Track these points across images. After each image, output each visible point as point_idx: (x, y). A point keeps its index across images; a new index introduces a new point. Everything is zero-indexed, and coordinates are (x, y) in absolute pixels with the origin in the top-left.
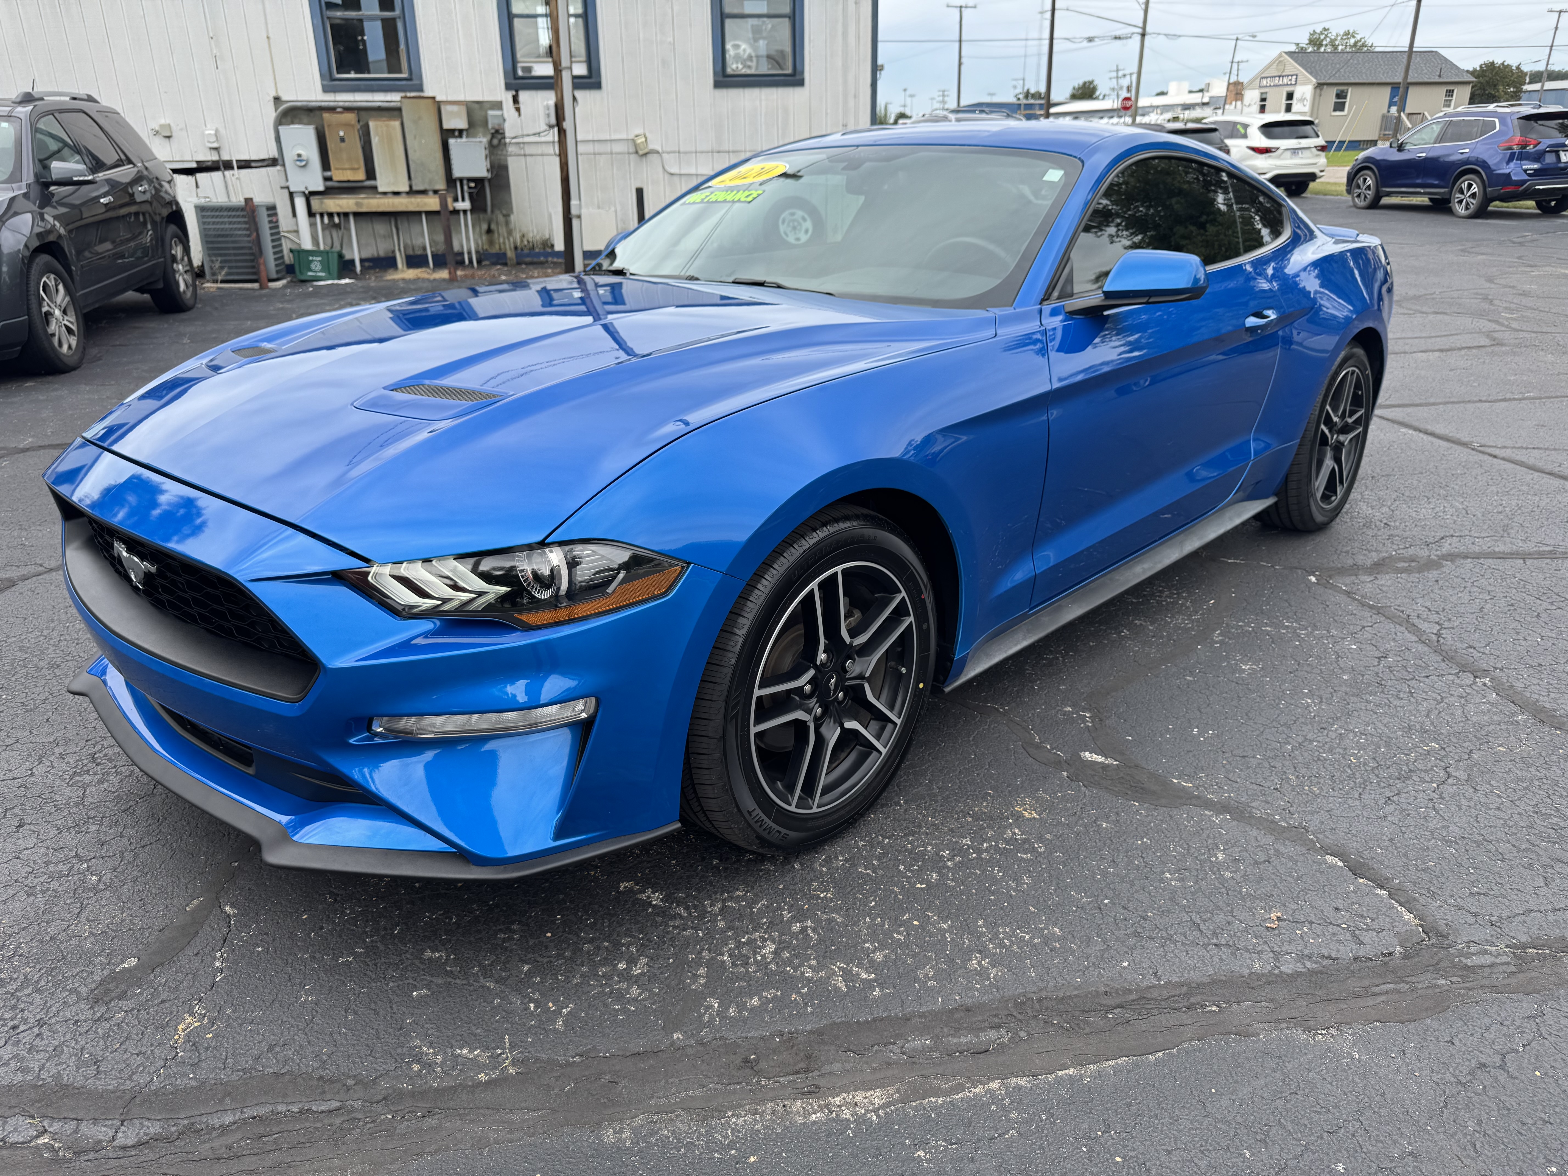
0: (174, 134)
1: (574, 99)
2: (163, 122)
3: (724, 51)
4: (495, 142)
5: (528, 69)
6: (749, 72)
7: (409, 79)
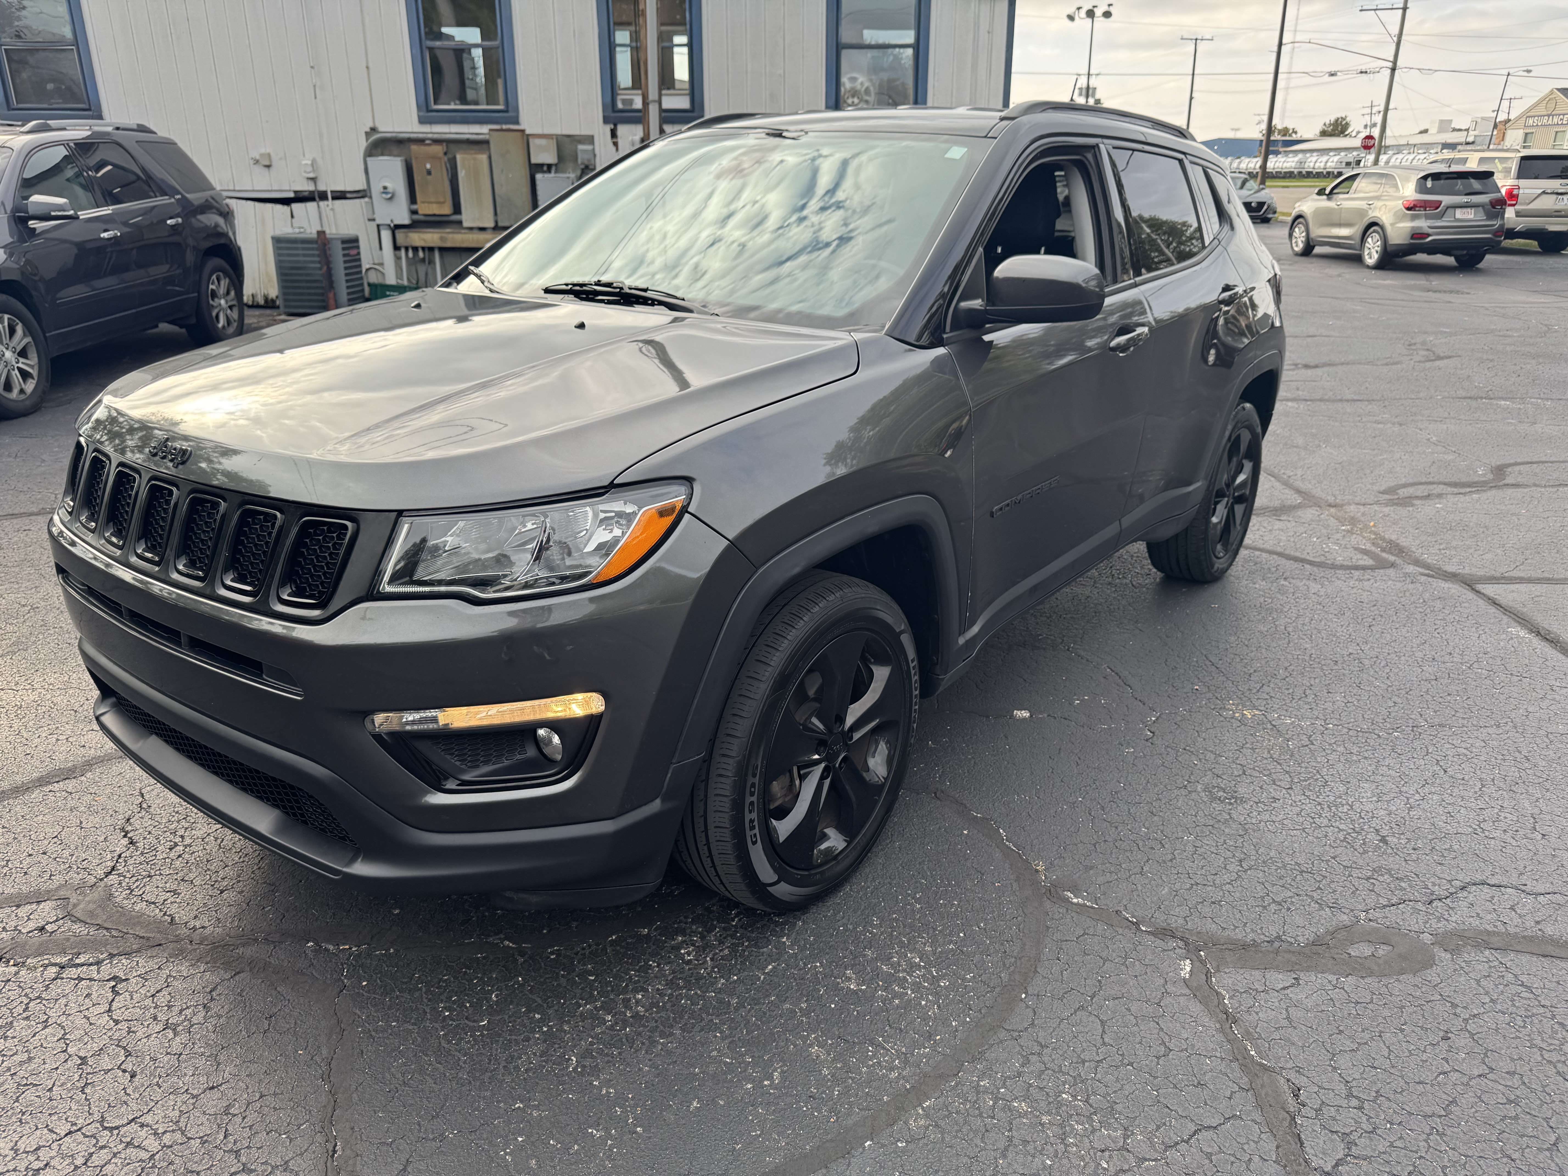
0: (274, 164)
2: (263, 151)
3: (838, 84)
7: (506, 111)
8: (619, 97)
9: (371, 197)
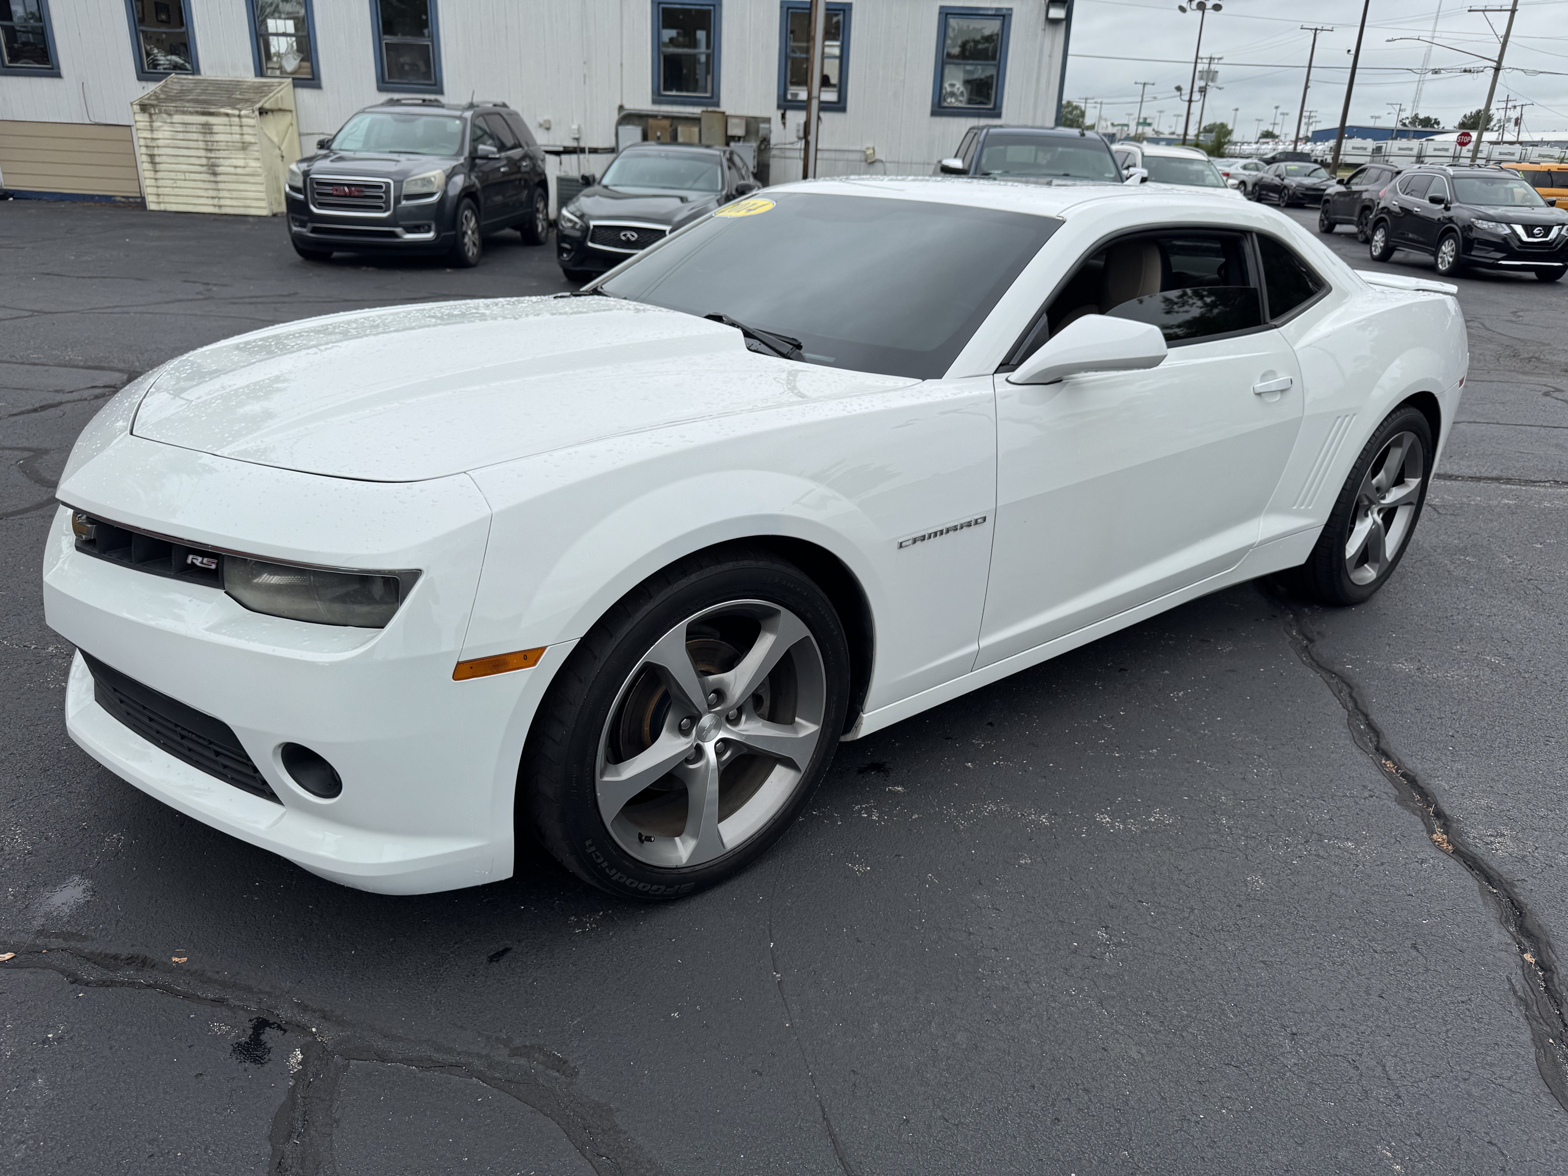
0: (553, 127)
1: (819, 118)
2: (546, 117)
3: (942, 88)
4: (763, 147)
5: (796, 95)
6: (960, 105)
7: (711, 98)
8: (789, 92)
9: (617, 153)
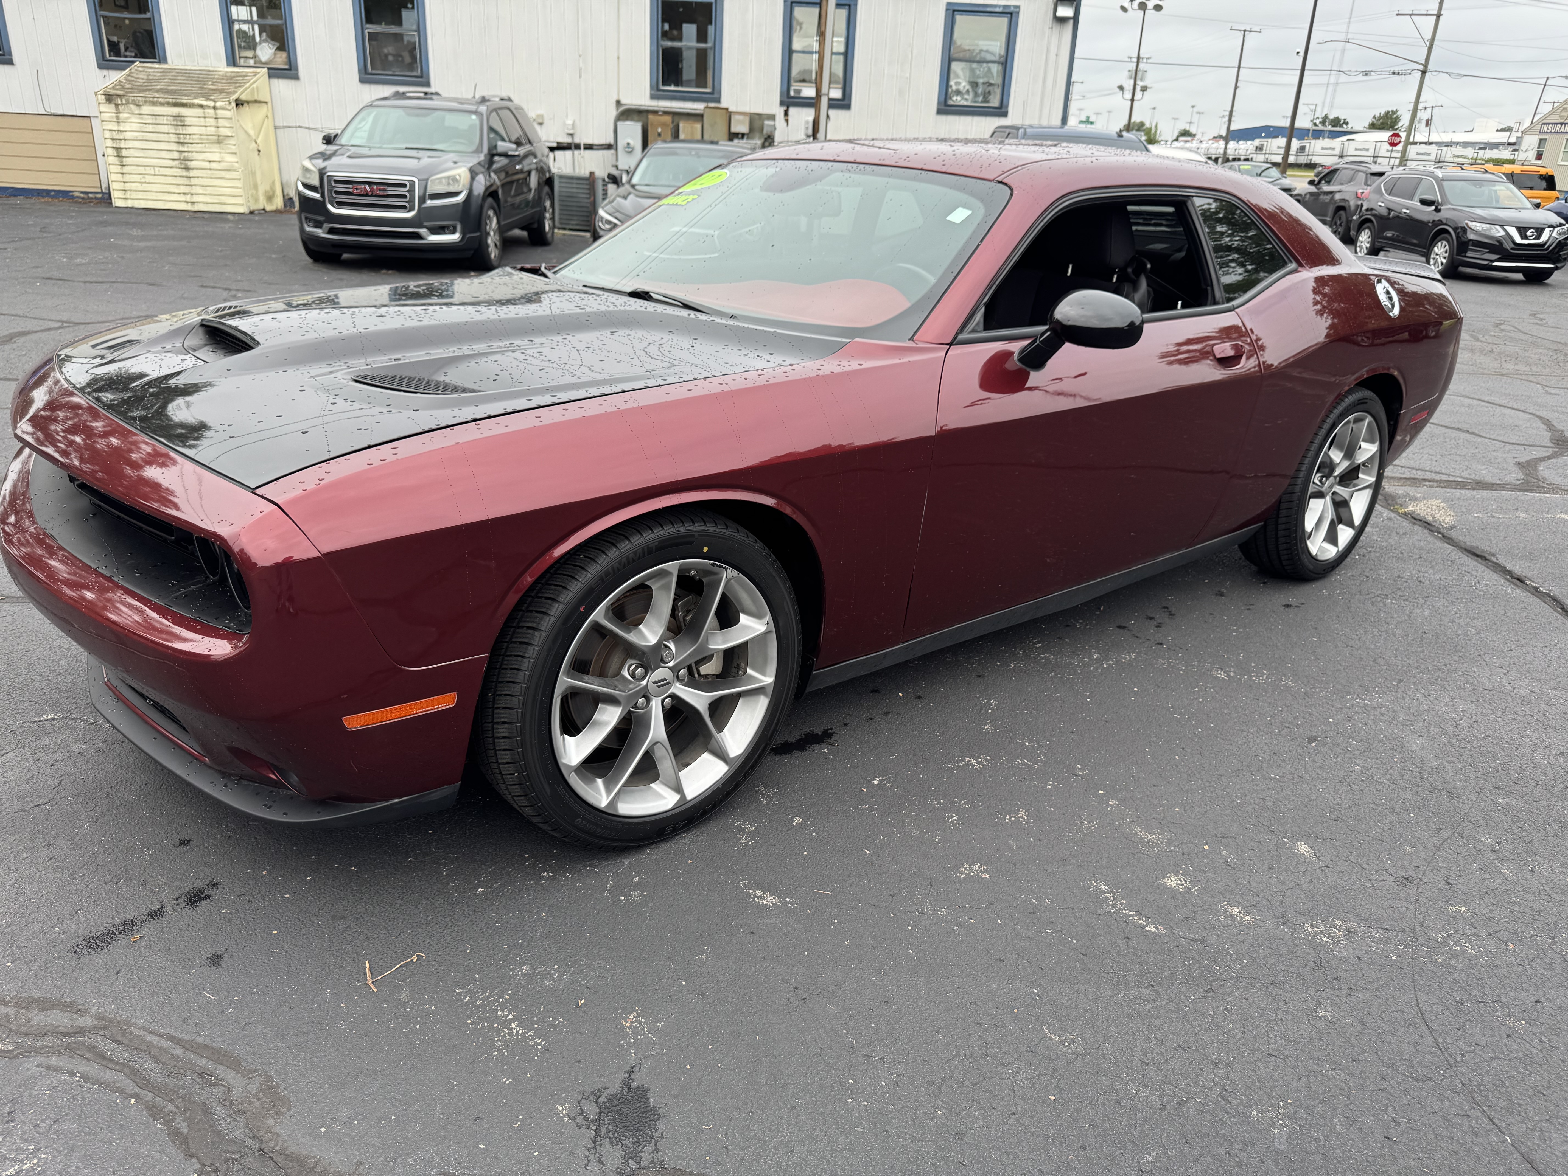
0: (546, 122)
1: (828, 116)
2: (539, 112)
3: (948, 86)
4: (767, 144)
5: (799, 91)
6: (965, 103)
7: (712, 93)
8: (792, 88)
9: (616, 150)
